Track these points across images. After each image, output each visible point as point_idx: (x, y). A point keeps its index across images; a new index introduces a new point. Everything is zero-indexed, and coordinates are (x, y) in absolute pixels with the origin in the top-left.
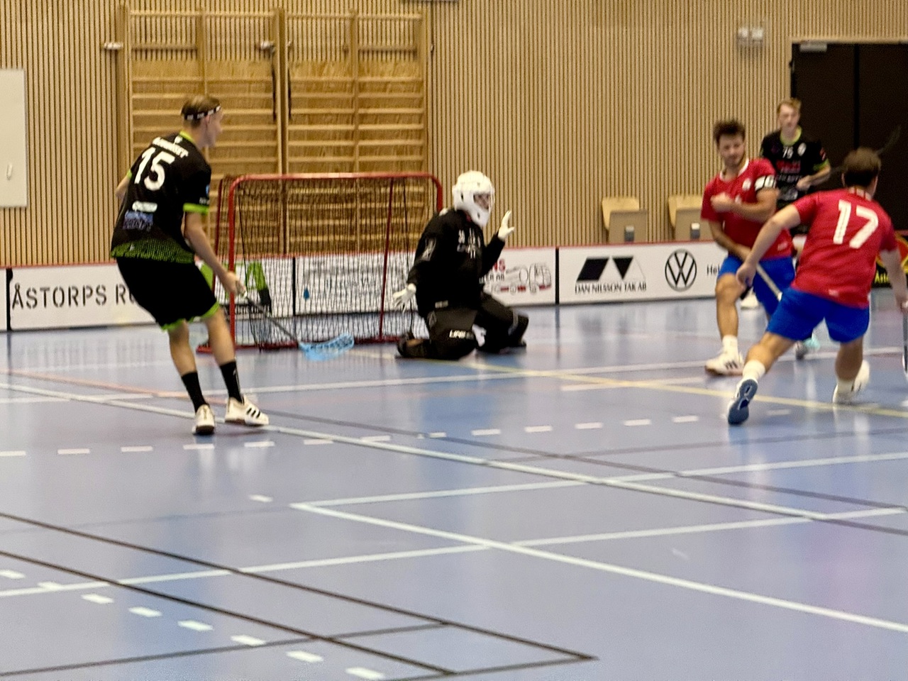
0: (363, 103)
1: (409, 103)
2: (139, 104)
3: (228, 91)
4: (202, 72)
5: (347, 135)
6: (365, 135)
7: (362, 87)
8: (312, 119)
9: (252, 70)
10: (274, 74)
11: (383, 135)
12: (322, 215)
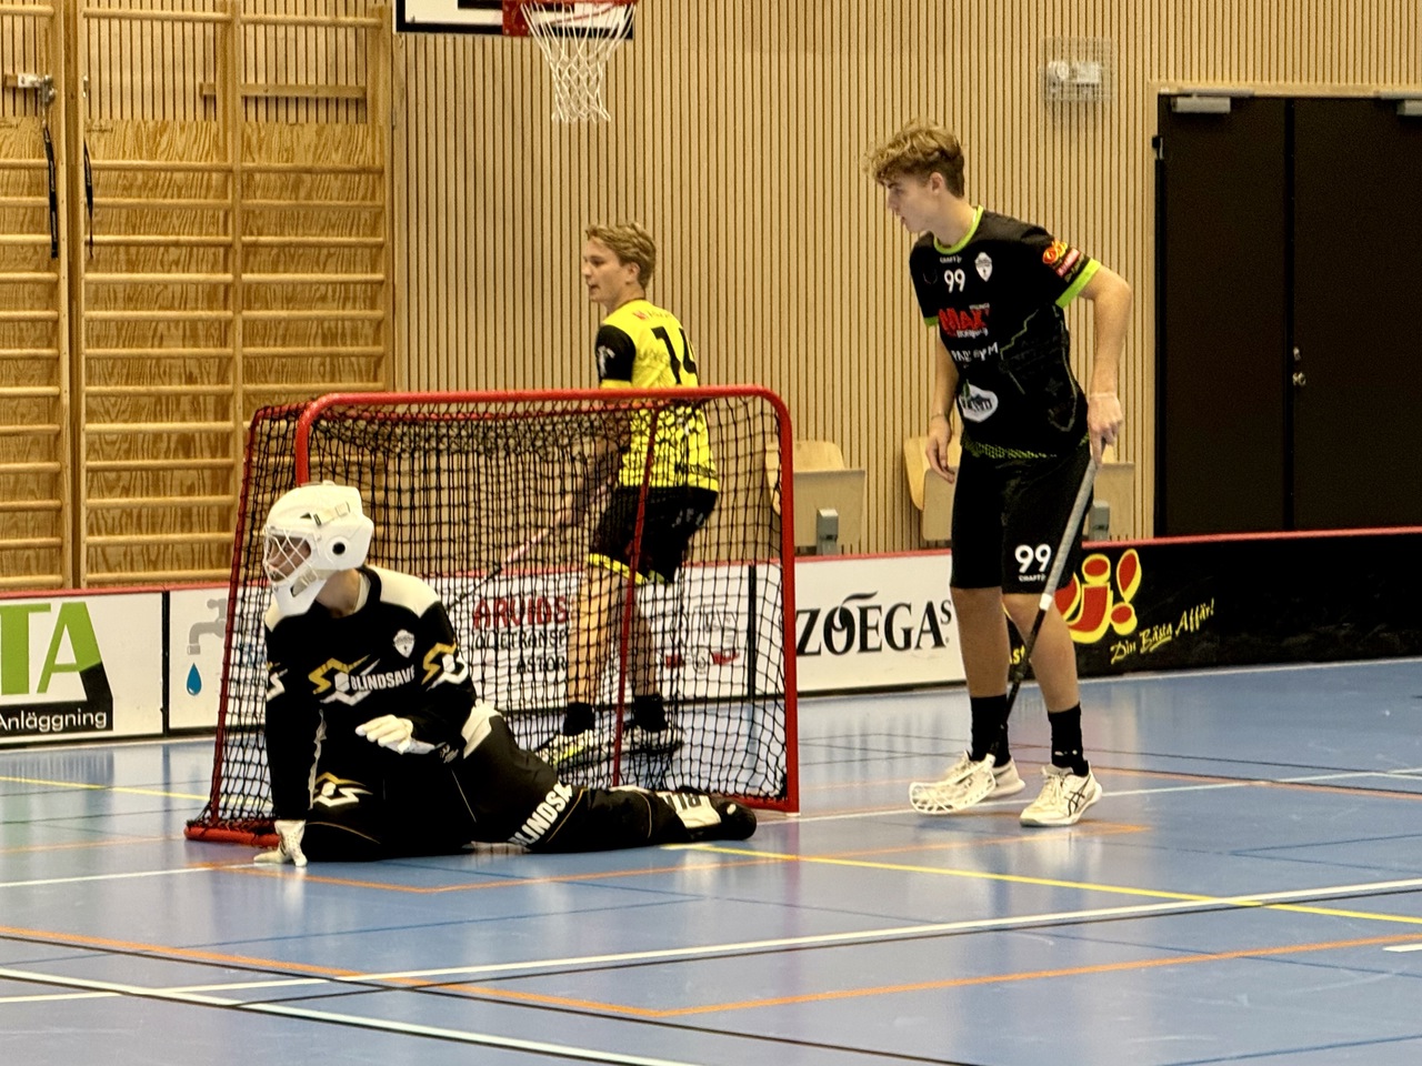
0: (250, 220)
1: (349, 221)
5: (215, 295)
6: (253, 295)
7: (248, 180)
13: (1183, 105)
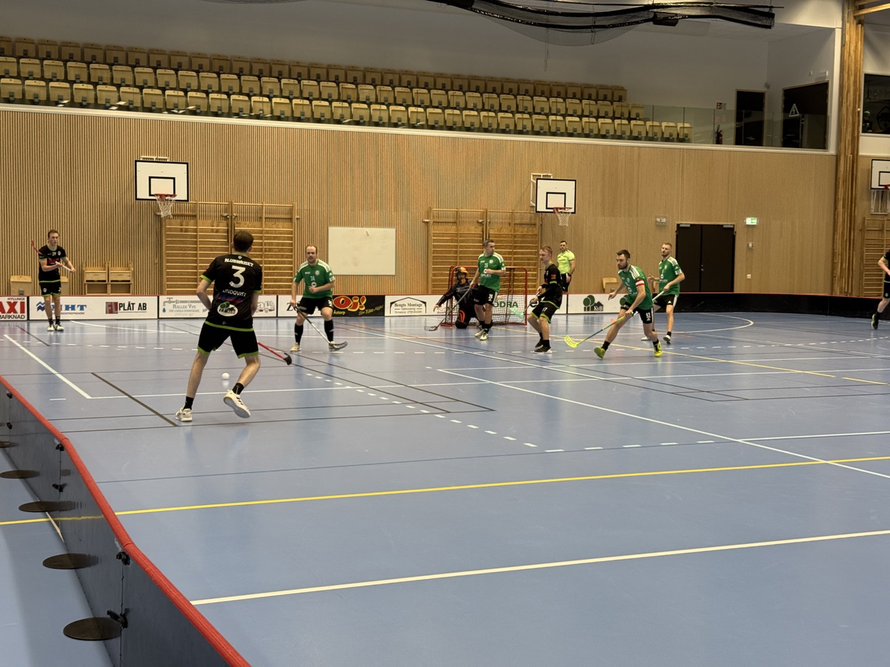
0: (515, 242)
1: (532, 242)
2: (436, 241)
3: (466, 237)
4: (457, 230)
5: (509, 253)
6: (516, 253)
7: (515, 236)
9: (476, 230)
10: (483, 232)
11: (522, 253)
13: (681, 225)
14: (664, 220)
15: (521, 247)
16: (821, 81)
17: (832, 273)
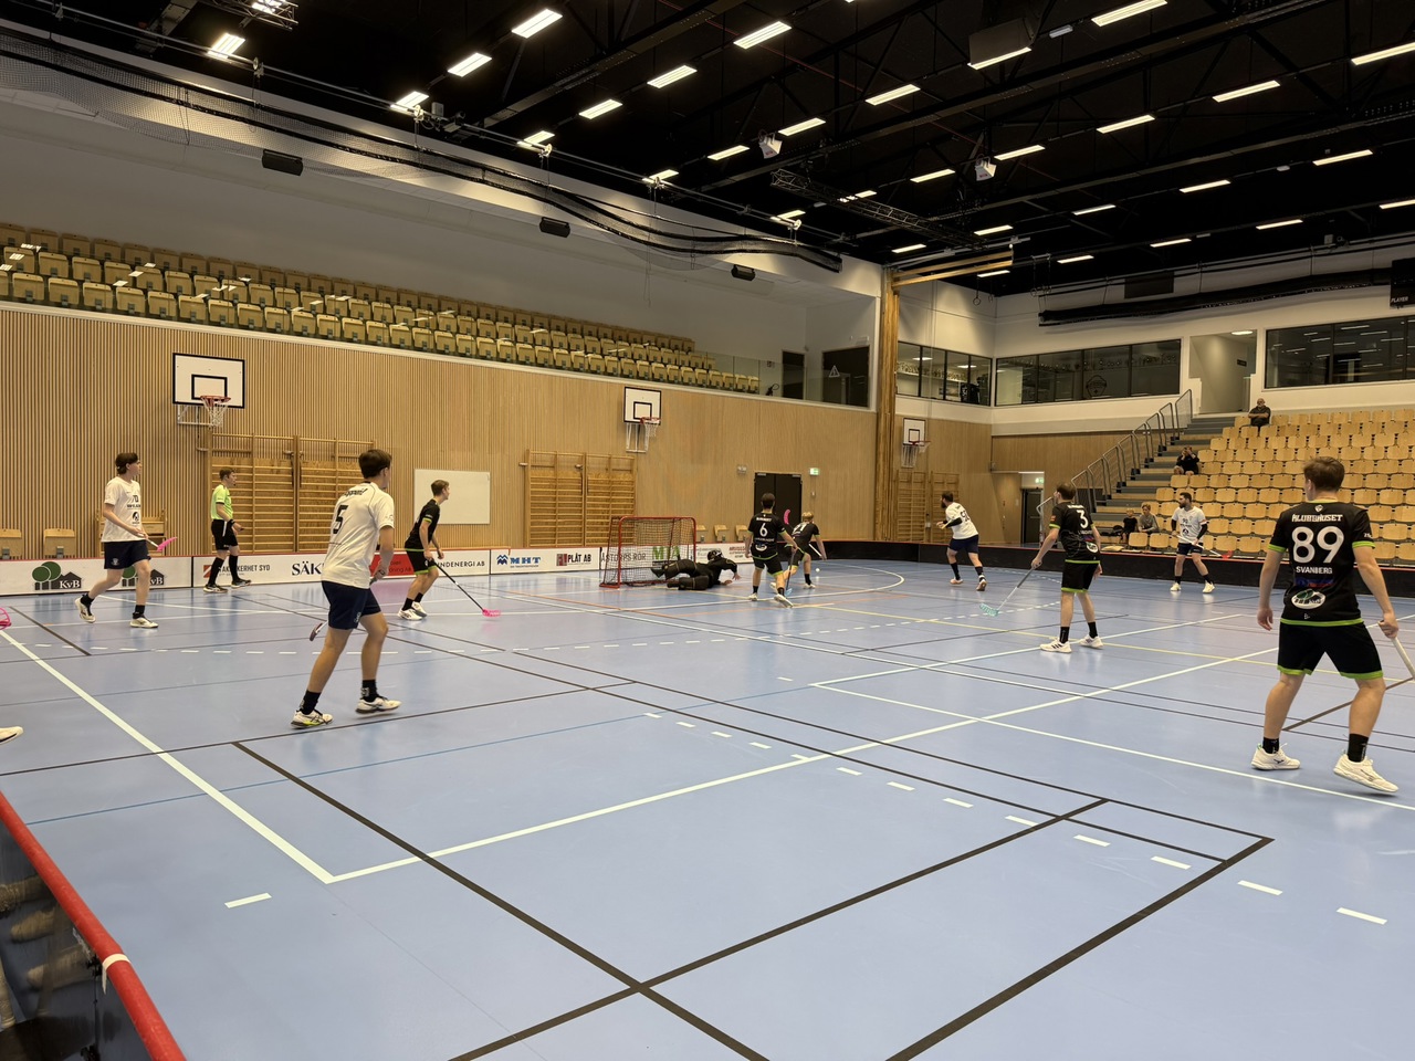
2: (533, 486)
3: (564, 482)
4: (556, 475)
5: (607, 500)
6: (613, 500)
7: (613, 483)
8: (595, 494)
9: (575, 475)
10: (582, 477)
12: (597, 529)
13: (759, 474)
14: (744, 469)
15: (618, 494)
16: (861, 345)
17: (875, 520)
